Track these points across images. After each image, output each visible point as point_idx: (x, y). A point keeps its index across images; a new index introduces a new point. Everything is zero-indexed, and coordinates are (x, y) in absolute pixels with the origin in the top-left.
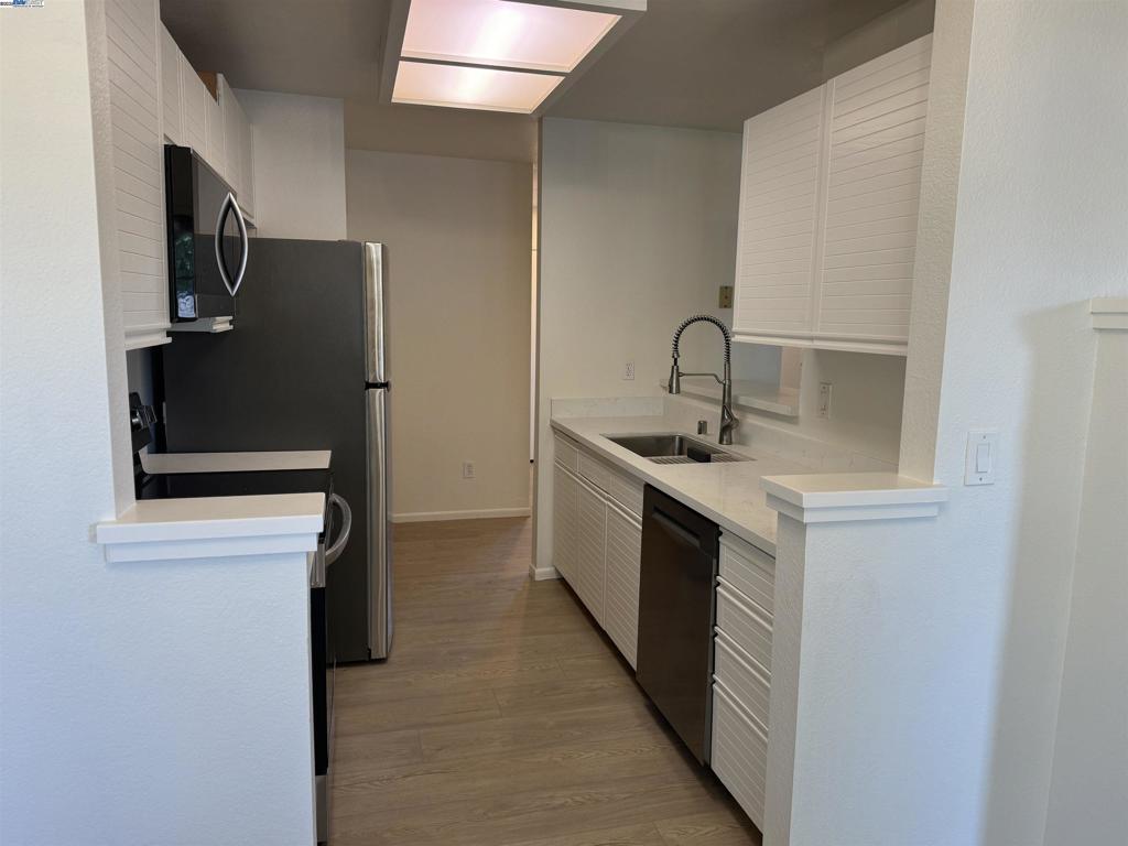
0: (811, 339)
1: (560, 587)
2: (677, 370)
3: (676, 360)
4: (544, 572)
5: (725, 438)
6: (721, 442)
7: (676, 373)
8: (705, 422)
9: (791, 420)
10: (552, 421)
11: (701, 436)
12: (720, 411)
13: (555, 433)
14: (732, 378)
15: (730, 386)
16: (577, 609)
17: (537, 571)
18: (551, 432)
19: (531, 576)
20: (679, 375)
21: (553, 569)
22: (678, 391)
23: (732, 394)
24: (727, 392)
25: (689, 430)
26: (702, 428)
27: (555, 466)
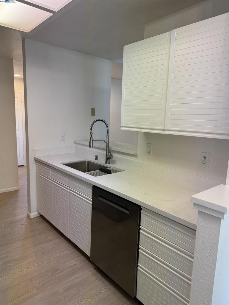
0: (164, 130)
1: (42, 219)
2: (92, 139)
3: (91, 135)
4: (34, 214)
5: (108, 162)
6: (106, 163)
7: (91, 140)
8: (97, 156)
9: (135, 156)
10: (34, 157)
11: (96, 161)
12: (106, 153)
13: (36, 162)
14: (109, 141)
15: (109, 144)
16: (52, 229)
17: (31, 215)
18: (34, 162)
19: (28, 216)
20: (93, 140)
21: (37, 213)
22: (93, 147)
23: (109, 146)
24: (108, 146)
25: (92, 159)
26: (96, 158)
27: (37, 175)
